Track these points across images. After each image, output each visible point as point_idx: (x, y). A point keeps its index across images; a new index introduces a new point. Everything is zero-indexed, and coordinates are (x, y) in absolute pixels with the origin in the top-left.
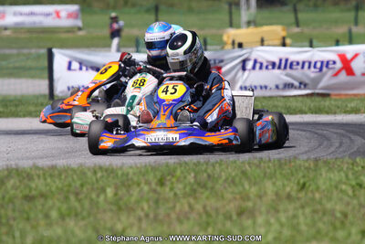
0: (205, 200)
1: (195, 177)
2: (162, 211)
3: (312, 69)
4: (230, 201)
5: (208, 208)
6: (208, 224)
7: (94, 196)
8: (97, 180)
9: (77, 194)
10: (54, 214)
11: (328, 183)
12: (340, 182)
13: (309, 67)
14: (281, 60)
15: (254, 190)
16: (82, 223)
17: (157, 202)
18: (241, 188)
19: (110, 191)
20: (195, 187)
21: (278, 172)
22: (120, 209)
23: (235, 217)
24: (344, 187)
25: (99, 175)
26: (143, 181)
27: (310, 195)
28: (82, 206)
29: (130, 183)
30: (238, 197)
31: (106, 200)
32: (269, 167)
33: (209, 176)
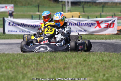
0: (53, 64)
1: (50, 57)
2: (39, 67)
3: (88, 26)
4: (61, 65)
5: (54, 67)
6: (54, 72)
7: (17, 62)
8: (18, 58)
9: (11, 62)
10: (4, 68)
11: (93, 60)
12: (97, 59)
13: (87, 25)
14: (78, 23)
15: (69, 61)
16: (13, 71)
17: (37, 64)
18: (65, 61)
19: (22, 61)
20: (50, 60)
21: (77, 56)
22: (25, 66)
23: (62, 69)
24: (98, 61)
25: (19, 56)
26: (33, 58)
27: (87, 63)
28: (13, 65)
29: (29, 58)
30: (64, 63)
31: (21, 64)
32: (74, 54)
33: (54, 57)
